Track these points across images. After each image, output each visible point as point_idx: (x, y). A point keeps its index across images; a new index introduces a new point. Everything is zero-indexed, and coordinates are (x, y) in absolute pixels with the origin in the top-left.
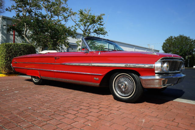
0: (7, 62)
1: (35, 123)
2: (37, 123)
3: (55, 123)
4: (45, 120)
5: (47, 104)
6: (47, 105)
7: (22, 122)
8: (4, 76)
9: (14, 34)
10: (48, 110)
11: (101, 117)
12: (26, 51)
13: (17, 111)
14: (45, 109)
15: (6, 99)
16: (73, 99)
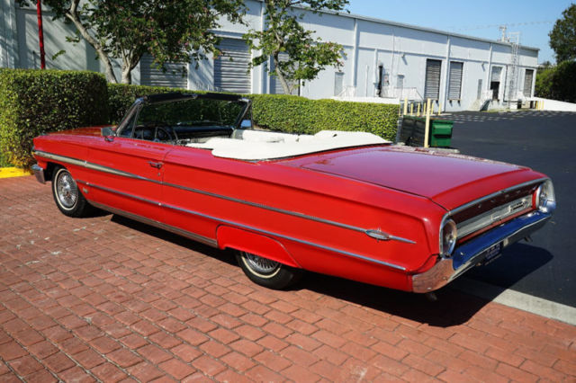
0: (24, 133)
1: (99, 374)
2: (104, 375)
3: (146, 374)
4: (124, 364)
5: (132, 306)
6: (132, 309)
7: (69, 371)
8: (19, 173)
9: (40, 7)
10: (134, 327)
11: (260, 359)
12: (77, 96)
13: (57, 332)
14: (126, 323)
15: (27, 282)
16: (203, 289)
